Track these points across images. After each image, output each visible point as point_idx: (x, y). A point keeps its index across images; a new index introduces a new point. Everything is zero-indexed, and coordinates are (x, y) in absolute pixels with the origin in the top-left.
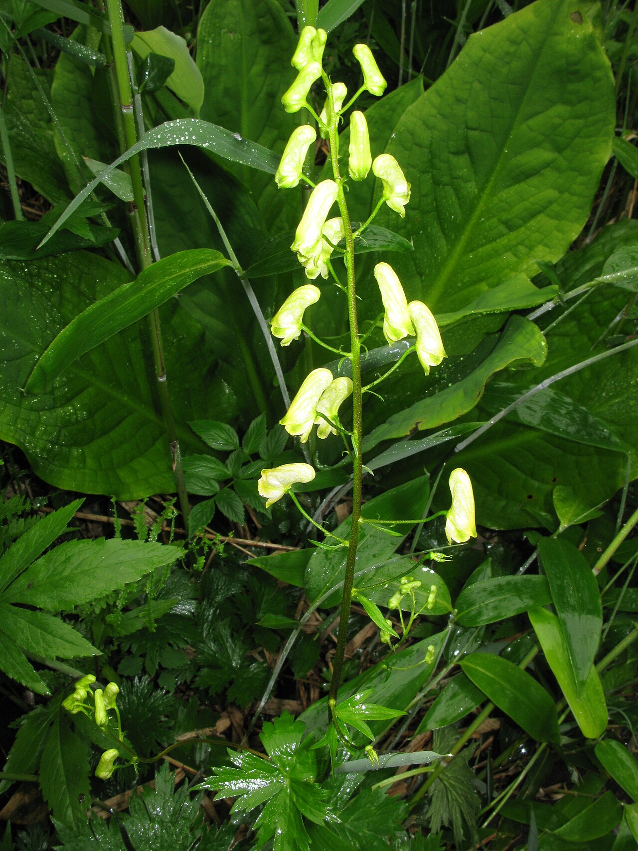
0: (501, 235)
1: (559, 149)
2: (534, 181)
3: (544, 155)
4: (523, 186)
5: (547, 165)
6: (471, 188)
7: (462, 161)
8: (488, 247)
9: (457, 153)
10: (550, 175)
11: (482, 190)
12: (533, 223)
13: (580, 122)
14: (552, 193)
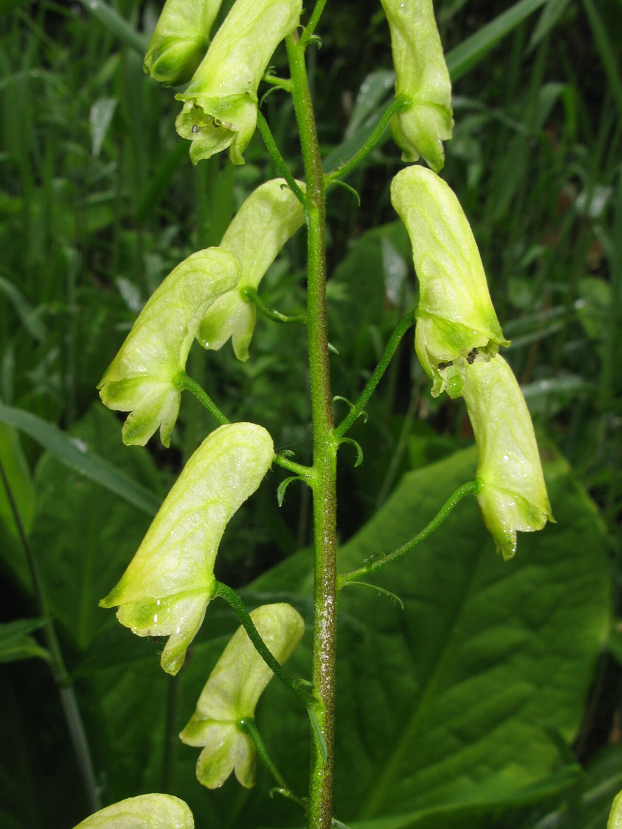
0: (451, 752)
1: (533, 625)
2: (499, 671)
3: (513, 634)
4: (482, 681)
5: (517, 648)
6: (408, 682)
7: (394, 645)
8: (434, 771)
9: (388, 631)
10: (522, 662)
11: (423, 684)
12: (501, 732)
13: (560, 588)
14: (524, 688)
